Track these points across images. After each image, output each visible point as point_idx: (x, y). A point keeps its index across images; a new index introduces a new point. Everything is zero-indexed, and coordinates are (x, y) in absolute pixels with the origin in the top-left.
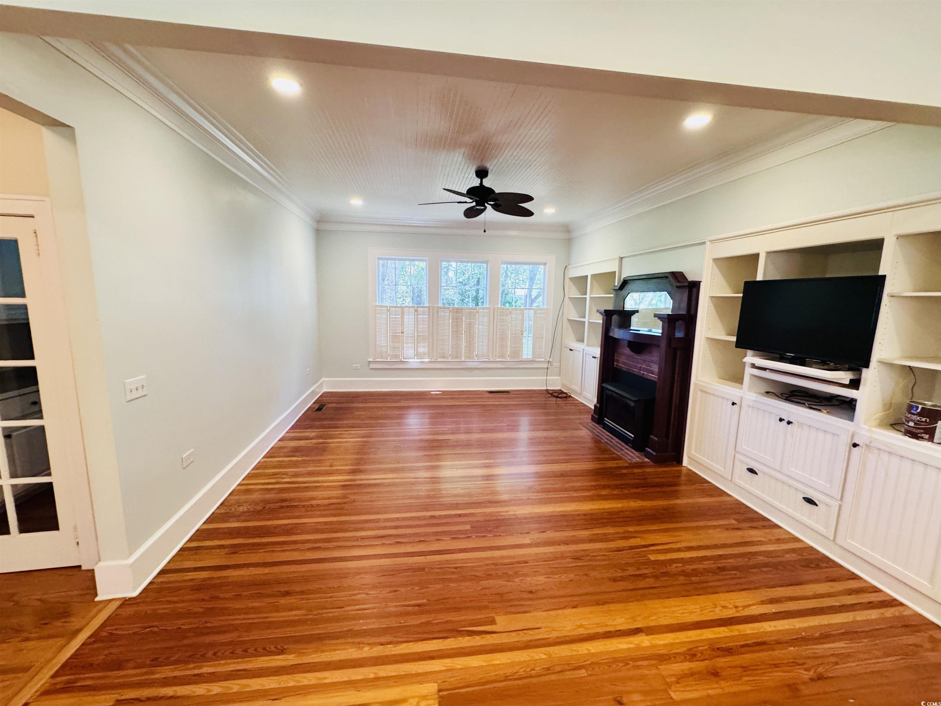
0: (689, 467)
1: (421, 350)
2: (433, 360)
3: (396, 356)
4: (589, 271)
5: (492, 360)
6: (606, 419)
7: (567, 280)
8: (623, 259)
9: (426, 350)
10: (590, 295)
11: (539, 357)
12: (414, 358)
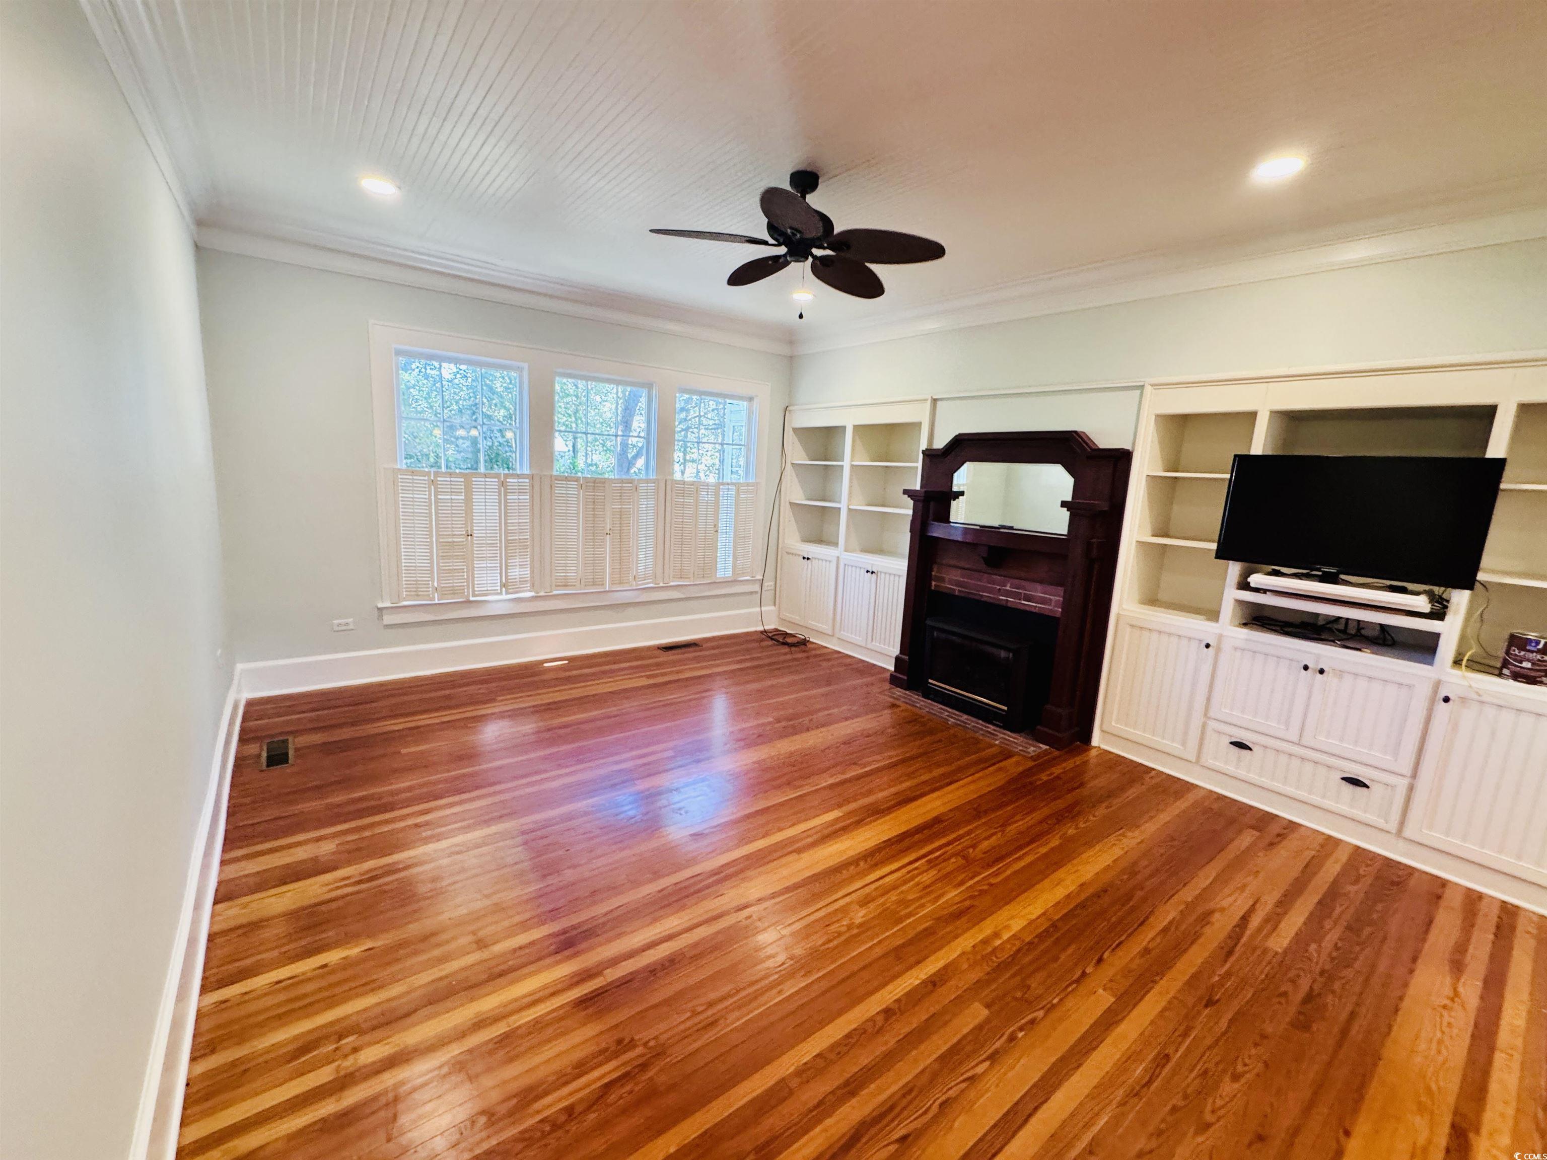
0: (1104, 747)
1: (515, 573)
2: (542, 594)
3: (454, 592)
4: (848, 420)
5: (661, 585)
6: (930, 681)
7: (789, 433)
8: (939, 403)
9: (527, 572)
10: (852, 461)
11: (743, 574)
12: (501, 593)
